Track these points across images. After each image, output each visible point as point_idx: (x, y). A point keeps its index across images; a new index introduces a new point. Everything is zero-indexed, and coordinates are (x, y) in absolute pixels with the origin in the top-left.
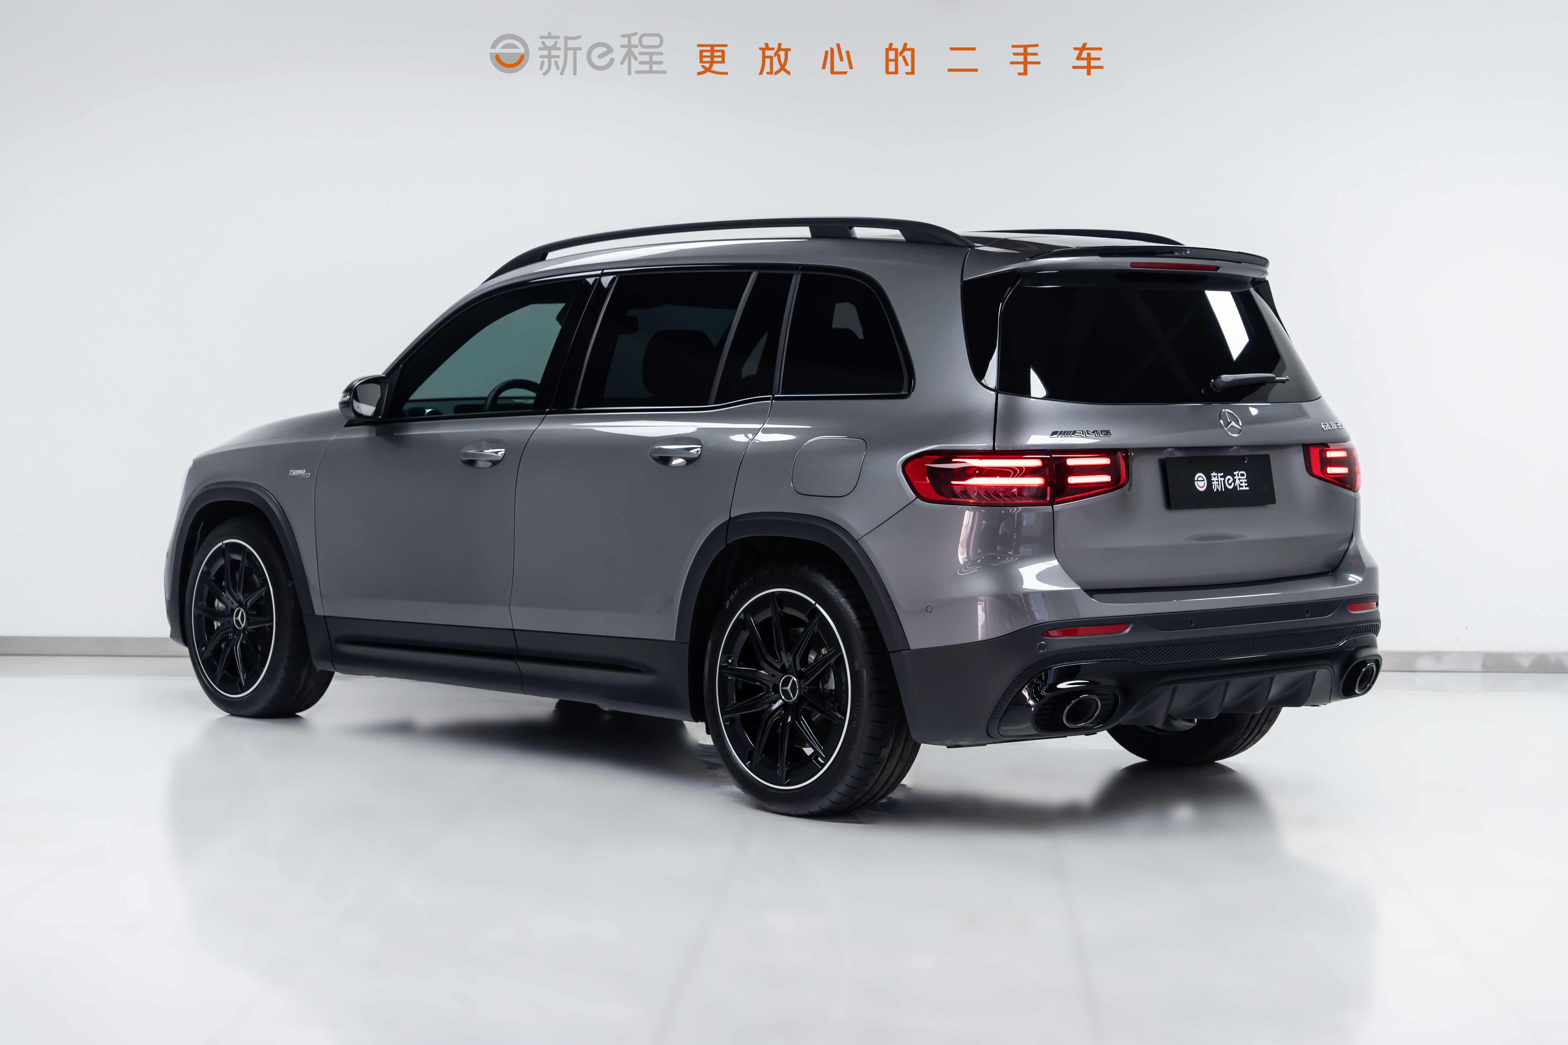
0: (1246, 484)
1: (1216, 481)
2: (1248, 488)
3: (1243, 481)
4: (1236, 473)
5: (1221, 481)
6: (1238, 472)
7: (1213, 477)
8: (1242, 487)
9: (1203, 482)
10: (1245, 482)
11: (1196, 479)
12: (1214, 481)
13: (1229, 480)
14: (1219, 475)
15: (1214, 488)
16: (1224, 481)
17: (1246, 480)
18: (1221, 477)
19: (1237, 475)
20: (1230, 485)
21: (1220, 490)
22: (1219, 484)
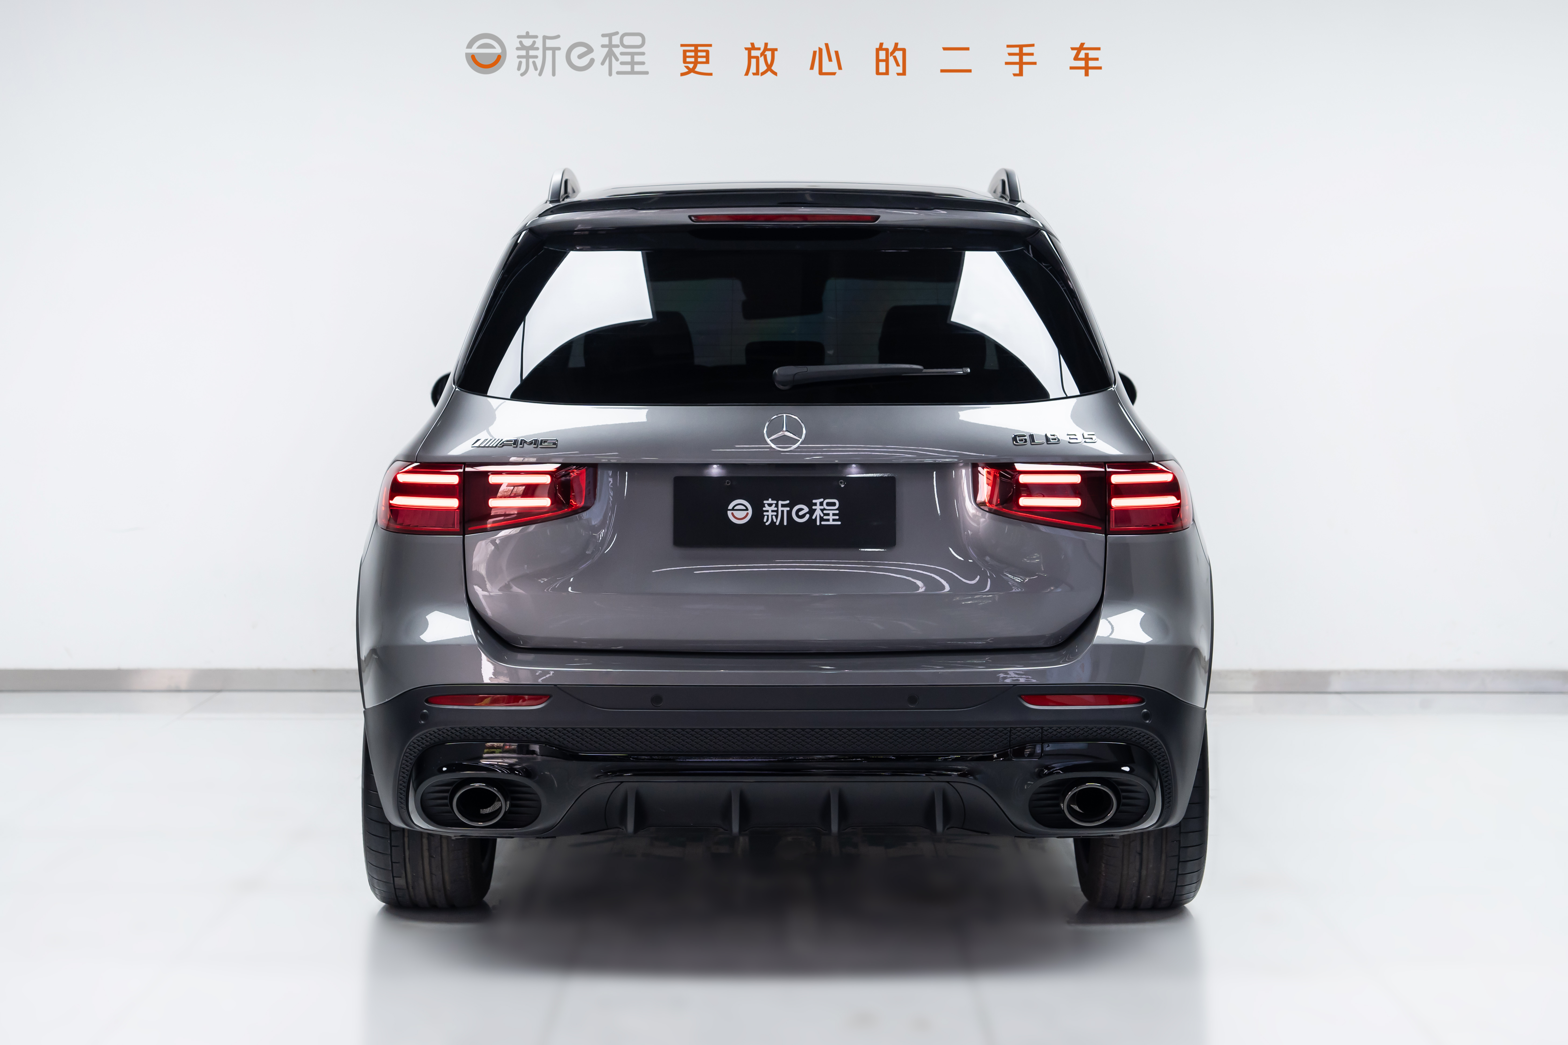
0: (837, 517)
1: (773, 511)
2: (839, 523)
3: (831, 512)
4: (818, 501)
5: (783, 512)
6: (822, 500)
7: (766, 505)
8: (828, 520)
9: (746, 512)
10: (834, 515)
11: (730, 507)
12: (767, 511)
13: (801, 509)
14: (780, 503)
15: (765, 520)
16: (789, 513)
17: (837, 512)
18: (783, 506)
19: (818, 504)
20: (800, 517)
21: (777, 524)
22: (777, 516)
